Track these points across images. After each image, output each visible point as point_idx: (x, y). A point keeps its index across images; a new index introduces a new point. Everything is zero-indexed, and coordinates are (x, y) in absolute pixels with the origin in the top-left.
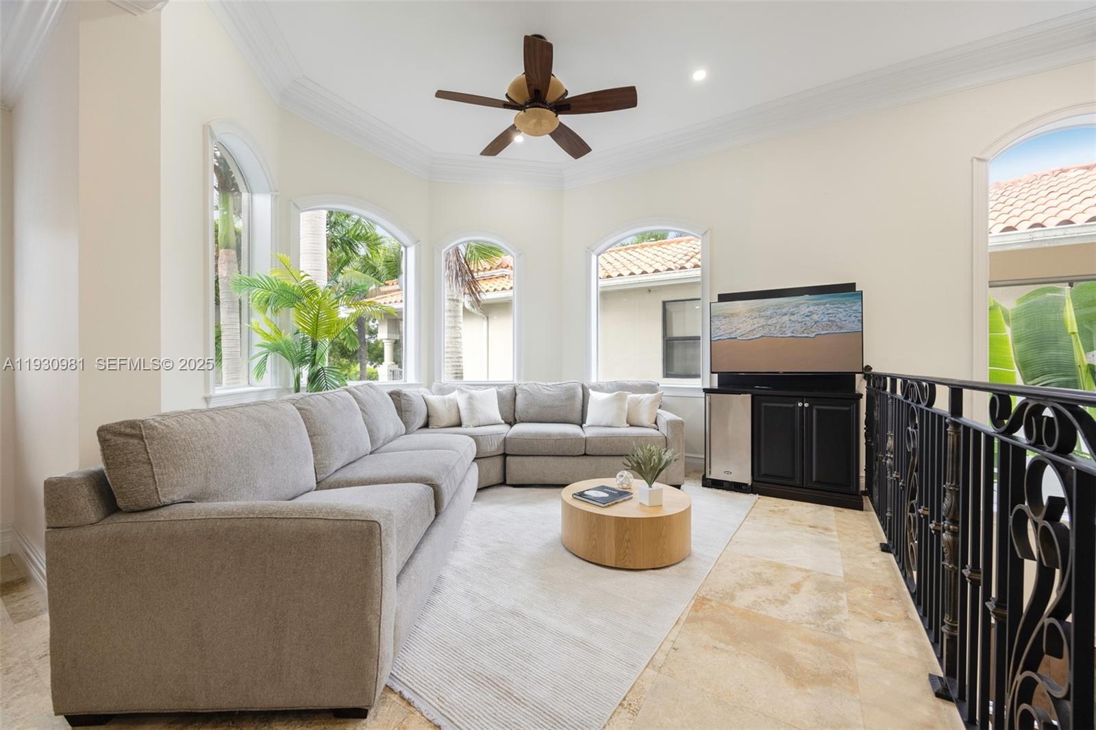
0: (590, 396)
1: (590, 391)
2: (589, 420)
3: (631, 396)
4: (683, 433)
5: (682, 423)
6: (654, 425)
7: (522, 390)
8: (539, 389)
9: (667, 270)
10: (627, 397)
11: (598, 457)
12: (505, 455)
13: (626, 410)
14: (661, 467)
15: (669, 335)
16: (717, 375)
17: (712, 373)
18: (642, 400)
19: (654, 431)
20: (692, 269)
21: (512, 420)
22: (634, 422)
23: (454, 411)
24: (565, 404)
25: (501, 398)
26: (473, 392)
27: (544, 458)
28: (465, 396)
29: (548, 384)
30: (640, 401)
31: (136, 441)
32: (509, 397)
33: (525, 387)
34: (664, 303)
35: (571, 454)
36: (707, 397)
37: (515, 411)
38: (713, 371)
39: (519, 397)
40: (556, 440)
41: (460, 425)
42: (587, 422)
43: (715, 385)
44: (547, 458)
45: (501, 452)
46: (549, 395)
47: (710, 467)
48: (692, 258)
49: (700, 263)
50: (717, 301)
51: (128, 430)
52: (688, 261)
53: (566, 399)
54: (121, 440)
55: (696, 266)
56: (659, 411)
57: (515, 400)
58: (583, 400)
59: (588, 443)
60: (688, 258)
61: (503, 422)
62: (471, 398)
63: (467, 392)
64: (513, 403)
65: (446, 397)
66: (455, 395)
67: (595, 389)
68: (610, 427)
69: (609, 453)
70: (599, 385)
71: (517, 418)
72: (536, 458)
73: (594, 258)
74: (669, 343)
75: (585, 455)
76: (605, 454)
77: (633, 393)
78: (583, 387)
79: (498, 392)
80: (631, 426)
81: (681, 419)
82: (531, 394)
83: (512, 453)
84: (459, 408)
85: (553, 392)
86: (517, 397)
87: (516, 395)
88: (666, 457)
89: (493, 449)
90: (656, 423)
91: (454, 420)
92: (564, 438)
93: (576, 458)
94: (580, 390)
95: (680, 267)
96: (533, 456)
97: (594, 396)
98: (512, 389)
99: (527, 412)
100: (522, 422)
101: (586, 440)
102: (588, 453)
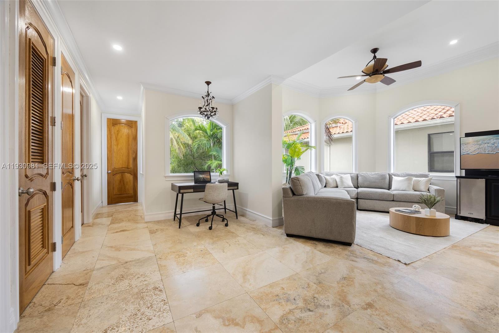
0: (393, 179)
1: (393, 176)
2: (393, 187)
3: (414, 179)
4: (444, 195)
5: (444, 190)
6: (428, 191)
7: (361, 175)
8: (368, 175)
9: (431, 119)
10: (412, 179)
11: (399, 202)
12: (357, 199)
13: (412, 184)
14: (435, 202)
15: (432, 151)
16: (464, 170)
17: (461, 169)
18: (420, 180)
19: (428, 194)
20: (447, 118)
21: (357, 186)
22: (416, 190)
23: (335, 182)
24: (381, 181)
25: (352, 178)
26: (342, 175)
27: (374, 201)
28: (339, 177)
29: (372, 173)
30: (419, 181)
31: (298, 181)
32: (355, 178)
33: (362, 174)
34: (429, 136)
35: (387, 200)
36: (458, 180)
37: (358, 183)
38: (461, 168)
39: (360, 178)
40: (380, 194)
41: (337, 187)
42: (392, 189)
43: (464, 175)
44: (376, 201)
45: (356, 197)
46: (373, 177)
47: (460, 211)
48: (448, 111)
49: (453, 114)
50: (464, 137)
51: (297, 179)
52: (445, 113)
53: (381, 179)
54: (296, 181)
55: (451, 116)
56: (430, 186)
57: (358, 179)
58: (389, 180)
59: (394, 196)
60: (444, 111)
61: (353, 187)
62: (341, 177)
63: (340, 175)
64: (357, 180)
65: (331, 177)
66: (334, 176)
67: (395, 175)
68: (404, 191)
69: (405, 201)
70: (397, 174)
71: (359, 186)
72: (371, 200)
73: (392, 120)
74: (432, 155)
75: (393, 201)
76: (403, 201)
77: (416, 178)
78: (389, 175)
79: (351, 176)
80: (415, 191)
81: (443, 189)
82: (365, 177)
83: (361, 198)
84: (336, 181)
85: (375, 176)
86: (359, 178)
87: (358, 177)
88: (438, 199)
89: (353, 196)
90: (428, 190)
91: (335, 185)
92: (384, 194)
93: (389, 202)
94: (388, 176)
95: (440, 117)
96: (369, 199)
97: (395, 178)
98: (356, 175)
99: (364, 184)
100: (361, 187)
101: (394, 195)
102: (395, 200)
